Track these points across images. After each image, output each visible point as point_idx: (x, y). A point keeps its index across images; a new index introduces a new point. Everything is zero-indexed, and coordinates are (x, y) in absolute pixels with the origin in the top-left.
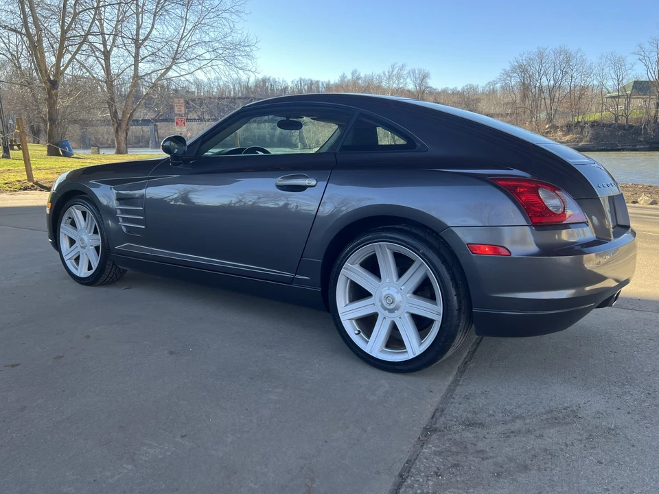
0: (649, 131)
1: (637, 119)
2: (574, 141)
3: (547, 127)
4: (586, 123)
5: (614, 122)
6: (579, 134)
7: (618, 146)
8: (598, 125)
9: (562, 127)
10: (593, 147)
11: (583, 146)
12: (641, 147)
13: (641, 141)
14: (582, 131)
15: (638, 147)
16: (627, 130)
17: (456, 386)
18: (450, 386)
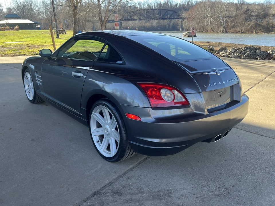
17: (130, 171)
18: (127, 170)
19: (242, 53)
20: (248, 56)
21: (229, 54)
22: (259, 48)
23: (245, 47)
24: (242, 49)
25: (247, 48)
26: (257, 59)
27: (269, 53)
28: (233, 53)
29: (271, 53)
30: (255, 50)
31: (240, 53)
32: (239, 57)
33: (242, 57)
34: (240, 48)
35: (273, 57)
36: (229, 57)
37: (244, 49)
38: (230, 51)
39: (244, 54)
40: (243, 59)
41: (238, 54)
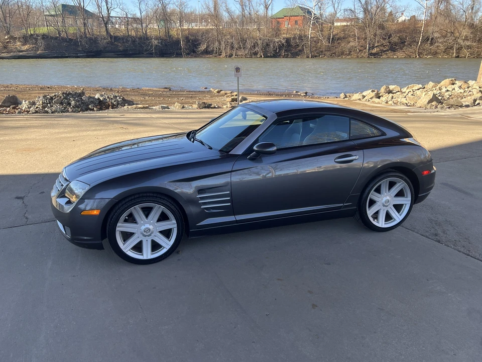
0: (83, 43)
1: (73, 34)
2: (32, 50)
3: (6, 37)
4: (38, 35)
5: (58, 35)
6: (35, 44)
7: (65, 54)
8: (48, 37)
9: (19, 38)
10: (48, 55)
11: (40, 54)
12: (81, 55)
13: (80, 51)
14: (37, 42)
15: (79, 55)
16: (68, 42)
19: (65, 103)
20: (76, 106)
21: (44, 107)
22: (83, 93)
23: (63, 94)
24: (60, 97)
25: (67, 95)
26: (93, 110)
27: (99, 99)
28: (49, 105)
29: (101, 99)
30: (79, 96)
31: (61, 103)
32: (64, 109)
33: (70, 110)
34: (55, 95)
35: (109, 105)
36: (47, 112)
37: (63, 96)
38: (42, 102)
39: (69, 104)
40: (73, 111)
41: (58, 106)
